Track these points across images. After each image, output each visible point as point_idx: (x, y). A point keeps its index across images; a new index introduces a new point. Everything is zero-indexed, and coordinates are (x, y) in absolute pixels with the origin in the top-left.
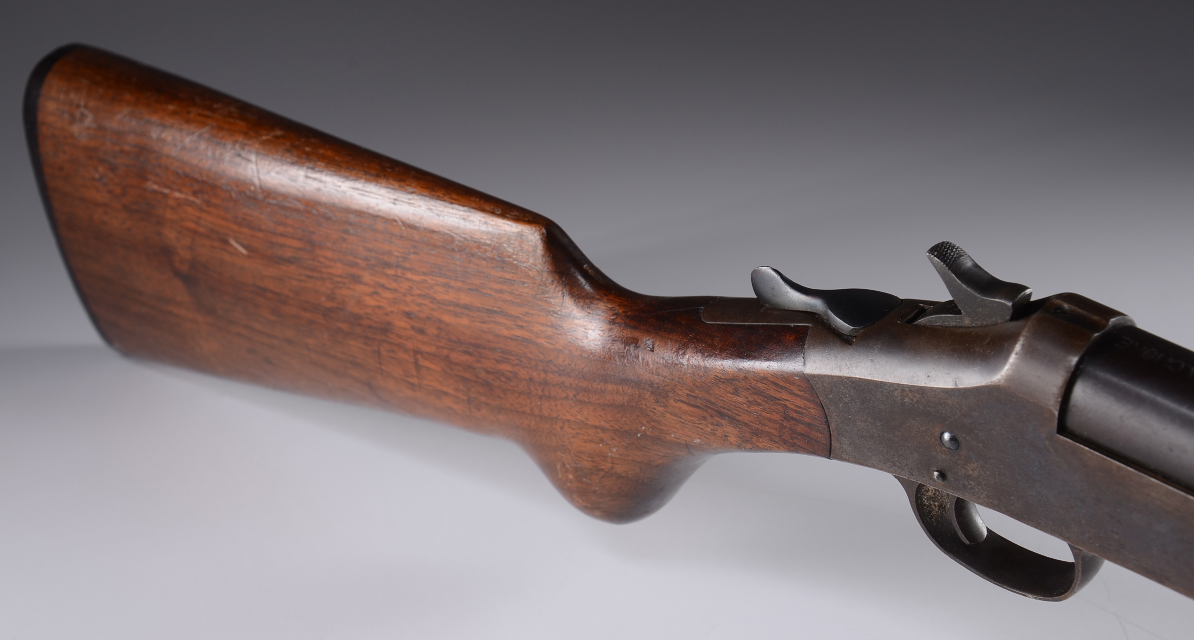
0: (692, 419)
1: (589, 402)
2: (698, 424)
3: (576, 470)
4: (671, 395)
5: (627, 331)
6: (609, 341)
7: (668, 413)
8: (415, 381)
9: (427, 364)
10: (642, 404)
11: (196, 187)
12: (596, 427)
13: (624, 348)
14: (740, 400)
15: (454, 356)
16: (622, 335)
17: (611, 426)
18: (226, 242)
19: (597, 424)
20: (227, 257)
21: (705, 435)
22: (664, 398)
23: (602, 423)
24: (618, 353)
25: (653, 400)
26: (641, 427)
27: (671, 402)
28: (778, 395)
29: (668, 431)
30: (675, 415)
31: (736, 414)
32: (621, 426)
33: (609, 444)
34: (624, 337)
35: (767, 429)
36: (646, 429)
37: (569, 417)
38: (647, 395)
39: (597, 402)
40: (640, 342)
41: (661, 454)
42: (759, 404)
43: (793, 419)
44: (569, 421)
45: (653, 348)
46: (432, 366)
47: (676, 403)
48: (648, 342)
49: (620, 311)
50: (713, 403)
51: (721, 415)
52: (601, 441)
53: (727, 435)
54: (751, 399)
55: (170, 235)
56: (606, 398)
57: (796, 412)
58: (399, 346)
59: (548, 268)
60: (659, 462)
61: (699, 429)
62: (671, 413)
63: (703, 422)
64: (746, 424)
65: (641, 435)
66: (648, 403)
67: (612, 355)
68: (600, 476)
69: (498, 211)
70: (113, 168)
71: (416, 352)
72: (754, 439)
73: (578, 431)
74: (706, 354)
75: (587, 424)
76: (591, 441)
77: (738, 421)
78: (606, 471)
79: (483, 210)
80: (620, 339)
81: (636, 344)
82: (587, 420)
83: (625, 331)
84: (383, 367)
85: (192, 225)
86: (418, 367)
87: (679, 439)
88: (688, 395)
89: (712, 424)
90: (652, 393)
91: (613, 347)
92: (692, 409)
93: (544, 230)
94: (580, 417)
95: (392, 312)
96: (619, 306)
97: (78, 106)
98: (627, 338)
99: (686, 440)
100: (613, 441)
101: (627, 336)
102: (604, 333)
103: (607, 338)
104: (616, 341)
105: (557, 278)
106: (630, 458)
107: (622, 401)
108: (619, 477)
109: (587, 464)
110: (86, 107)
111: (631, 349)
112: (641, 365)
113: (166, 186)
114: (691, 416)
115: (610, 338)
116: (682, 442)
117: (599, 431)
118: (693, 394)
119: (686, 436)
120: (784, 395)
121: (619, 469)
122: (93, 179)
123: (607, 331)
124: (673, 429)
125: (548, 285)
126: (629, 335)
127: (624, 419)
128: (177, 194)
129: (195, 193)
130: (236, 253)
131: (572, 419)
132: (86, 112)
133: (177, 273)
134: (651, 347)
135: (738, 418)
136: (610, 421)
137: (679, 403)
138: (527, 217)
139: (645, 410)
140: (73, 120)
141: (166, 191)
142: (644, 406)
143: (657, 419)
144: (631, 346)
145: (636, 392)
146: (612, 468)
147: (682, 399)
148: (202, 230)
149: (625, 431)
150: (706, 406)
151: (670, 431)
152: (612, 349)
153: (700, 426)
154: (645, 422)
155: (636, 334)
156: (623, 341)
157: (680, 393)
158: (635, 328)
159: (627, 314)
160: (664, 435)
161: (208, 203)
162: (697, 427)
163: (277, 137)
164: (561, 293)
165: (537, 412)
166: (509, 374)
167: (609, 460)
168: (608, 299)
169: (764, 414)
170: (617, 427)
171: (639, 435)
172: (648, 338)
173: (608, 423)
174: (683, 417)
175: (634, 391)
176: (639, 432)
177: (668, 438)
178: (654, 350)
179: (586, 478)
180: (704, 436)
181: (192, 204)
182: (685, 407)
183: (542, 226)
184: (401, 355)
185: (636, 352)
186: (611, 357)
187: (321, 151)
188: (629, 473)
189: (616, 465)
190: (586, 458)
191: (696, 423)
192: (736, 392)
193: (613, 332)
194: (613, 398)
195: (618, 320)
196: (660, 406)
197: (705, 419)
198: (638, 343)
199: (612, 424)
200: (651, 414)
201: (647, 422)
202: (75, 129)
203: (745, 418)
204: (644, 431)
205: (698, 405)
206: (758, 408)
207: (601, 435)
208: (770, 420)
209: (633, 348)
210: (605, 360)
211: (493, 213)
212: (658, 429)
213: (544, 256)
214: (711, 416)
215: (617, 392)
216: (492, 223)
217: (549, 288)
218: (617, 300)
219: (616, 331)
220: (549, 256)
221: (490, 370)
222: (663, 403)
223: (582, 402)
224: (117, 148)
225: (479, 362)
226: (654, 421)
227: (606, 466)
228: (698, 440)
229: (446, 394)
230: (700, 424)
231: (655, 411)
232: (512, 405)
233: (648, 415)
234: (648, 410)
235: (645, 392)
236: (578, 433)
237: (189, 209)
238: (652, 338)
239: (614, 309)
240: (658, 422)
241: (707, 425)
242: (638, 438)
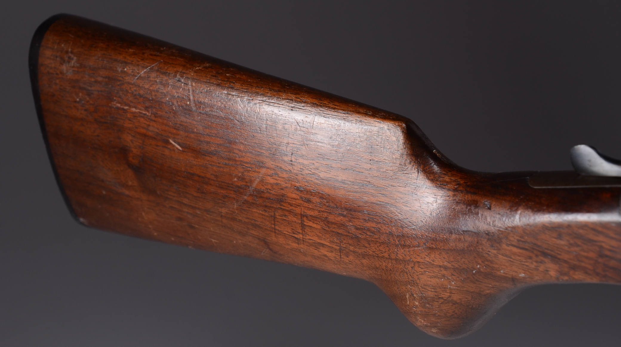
0: (519, 258)
1: (436, 248)
2: (525, 262)
3: (422, 298)
4: (504, 241)
5: (468, 196)
6: (453, 203)
7: (500, 254)
8: (300, 236)
9: (310, 224)
10: (479, 248)
11: (147, 104)
12: (440, 266)
13: (467, 208)
14: (562, 242)
15: (331, 218)
16: (464, 199)
17: (452, 265)
18: (168, 142)
19: (441, 264)
20: (167, 152)
21: (530, 270)
22: (498, 243)
23: (445, 263)
24: (462, 211)
25: (489, 245)
26: (477, 265)
27: (504, 246)
28: (595, 238)
29: (499, 268)
30: (506, 256)
31: (558, 254)
32: (461, 265)
33: (449, 279)
34: (465, 200)
35: (583, 264)
36: (481, 267)
37: (419, 260)
38: (484, 241)
39: (442, 248)
40: (479, 203)
41: (490, 286)
42: (578, 246)
43: (607, 256)
44: (419, 262)
45: (490, 207)
46: (315, 225)
47: (508, 246)
48: (486, 203)
49: (462, 182)
50: (539, 246)
51: (545, 254)
52: (444, 276)
53: (548, 269)
54: (572, 242)
55: (128, 139)
56: (450, 245)
57: (610, 250)
58: (290, 211)
59: (407, 152)
60: (488, 292)
61: (525, 266)
62: (502, 255)
63: (528, 260)
64: (566, 262)
65: (476, 272)
66: (485, 247)
67: (456, 213)
68: (440, 302)
69: (370, 113)
70: (89, 94)
71: (302, 216)
72: (571, 272)
73: (426, 270)
74: (535, 210)
75: (433, 264)
76: (435, 277)
77: (559, 259)
78: (445, 298)
79: (359, 113)
80: (463, 201)
81: (476, 205)
82: (433, 261)
83: (466, 196)
84: (277, 227)
85: (143, 131)
86: (303, 226)
87: (506, 274)
88: (518, 240)
89: (537, 262)
90: (488, 240)
91: (457, 208)
92: (521, 251)
93: (404, 125)
94: (427, 259)
95: (286, 187)
96: (460, 178)
97: (67, 52)
98: (468, 201)
99: (513, 275)
100: (453, 276)
101: (469, 199)
102: (450, 198)
103: (452, 201)
104: (459, 203)
105: (414, 159)
106: (465, 289)
107: (463, 246)
108: (455, 303)
109: (430, 294)
110: (72, 52)
111: (472, 208)
112: (480, 219)
113: (126, 105)
114: (519, 256)
115: (455, 201)
116: (509, 276)
117: (442, 269)
118: (522, 240)
119: (513, 272)
120: (601, 238)
121: (455, 297)
122: (76, 102)
123: (452, 196)
124: (503, 267)
125: (407, 164)
126: (470, 198)
127: (463, 260)
128: (134, 110)
129: (147, 108)
130: (174, 149)
131: (422, 260)
132: (72, 56)
133: (130, 166)
134: (488, 206)
135: (559, 257)
136: (452, 262)
137: (510, 246)
138: (391, 117)
139: (482, 252)
140: (63, 62)
141: (126, 108)
142: (481, 250)
143: (490, 259)
144: (472, 206)
145: (475, 240)
146: (450, 297)
147: (513, 243)
148: (150, 134)
149: (464, 269)
150: (533, 248)
151: (500, 268)
152: (456, 209)
153: (526, 264)
154: (480, 262)
155: (476, 198)
156: (465, 203)
157: (512, 239)
158: (474, 193)
159: (468, 184)
160: (495, 271)
161: (155, 115)
162: (523, 265)
163: (206, 68)
164: (416, 170)
165: (393, 256)
166: (373, 229)
167: (448, 291)
168: (452, 174)
169: (583, 253)
170: (457, 266)
171: (474, 272)
172: (486, 200)
173: (450, 263)
174: (513, 257)
175: (474, 239)
176: (474, 269)
177: (498, 273)
178: (492, 208)
179: (429, 304)
180: (529, 272)
181: (144, 116)
182: (515, 250)
183: (403, 122)
184: (291, 218)
185: (477, 210)
186: (456, 214)
187: (238, 76)
188: (463, 300)
189: (453, 295)
190: (430, 290)
191: (522, 262)
192: (560, 237)
193: (457, 197)
194: (456, 245)
195: (461, 188)
196: (494, 249)
197: (530, 258)
198: (478, 203)
199: (453, 264)
200: (487, 255)
201: (482, 262)
202: (64, 68)
203: (565, 257)
204: (479, 269)
205: (527, 247)
206: (577, 249)
207: (444, 272)
208: (587, 258)
209: (474, 208)
210: (451, 217)
211: (366, 114)
212: (491, 267)
213: (404, 143)
214: (537, 256)
215: (460, 240)
216: (365, 121)
217: (408, 166)
218: (459, 175)
219: (459, 197)
220: (408, 144)
221: (359, 227)
222: (497, 247)
223: (431, 249)
224: (93, 80)
225: (350, 221)
226: (488, 261)
227: (446, 295)
228: (523, 274)
229: (323, 245)
230: (527, 262)
231: (490, 253)
232: (374, 252)
233: (484, 257)
234: (484, 252)
235: (482, 239)
236: (425, 271)
237: (142, 119)
238: (489, 200)
239: (457, 181)
240: (491, 262)
241: (532, 263)
242: (474, 274)
